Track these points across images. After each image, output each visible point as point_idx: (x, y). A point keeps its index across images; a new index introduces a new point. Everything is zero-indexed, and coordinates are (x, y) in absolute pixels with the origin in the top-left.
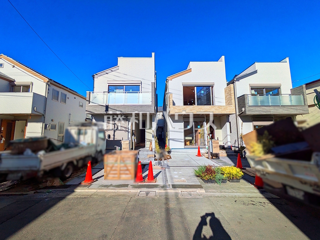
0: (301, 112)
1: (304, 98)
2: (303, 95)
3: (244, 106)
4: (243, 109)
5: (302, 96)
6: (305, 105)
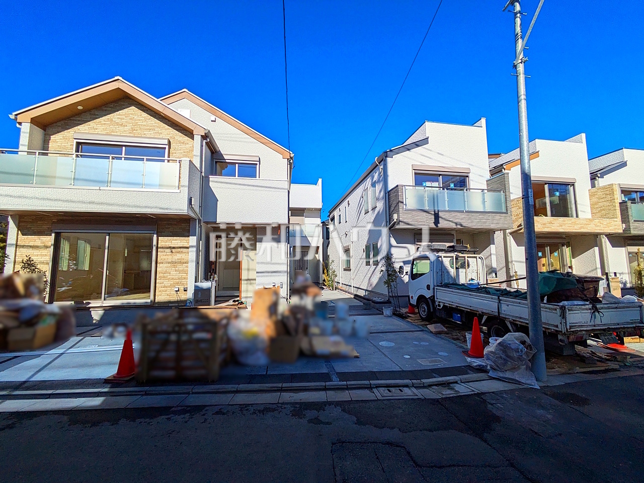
3: (625, 221)
4: (623, 226)
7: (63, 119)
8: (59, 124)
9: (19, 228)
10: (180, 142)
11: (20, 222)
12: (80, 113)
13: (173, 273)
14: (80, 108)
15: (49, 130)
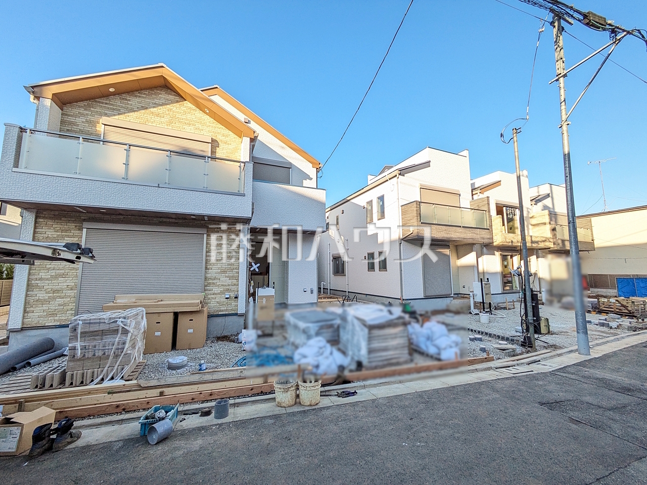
12: (109, 96)
13: (223, 279)
14: (112, 90)
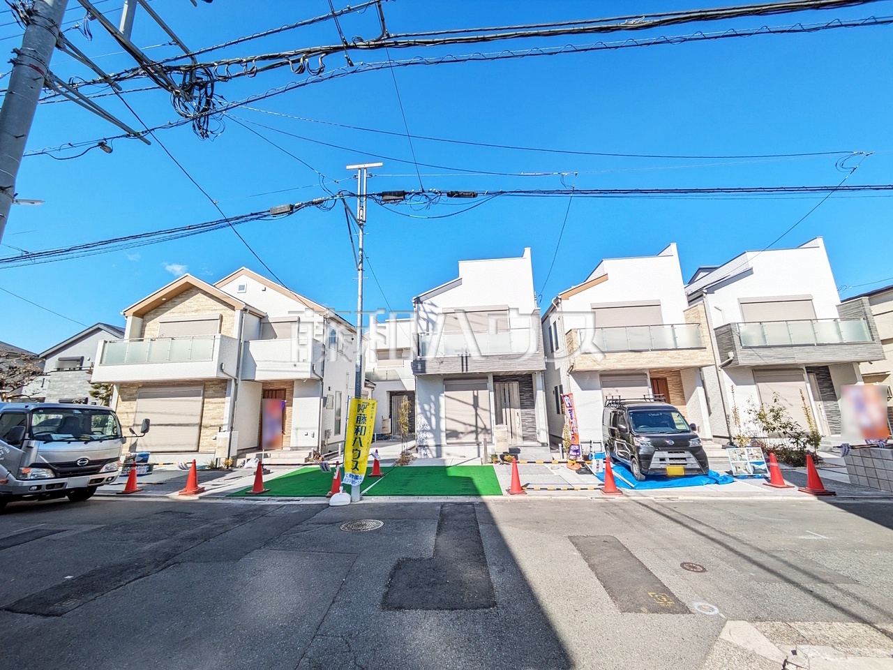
0: (867, 356)
1: (869, 327)
2: (866, 319)
3: (733, 348)
4: (731, 354)
5: (864, 323)
6: (873, 340)
7: (155, 308)
8: (152, 312)
9: (120, 393)
10: (229, 315)
11: (120, 388)
12: (164, 303)
14: (164, 299)
15: (147, 317)
